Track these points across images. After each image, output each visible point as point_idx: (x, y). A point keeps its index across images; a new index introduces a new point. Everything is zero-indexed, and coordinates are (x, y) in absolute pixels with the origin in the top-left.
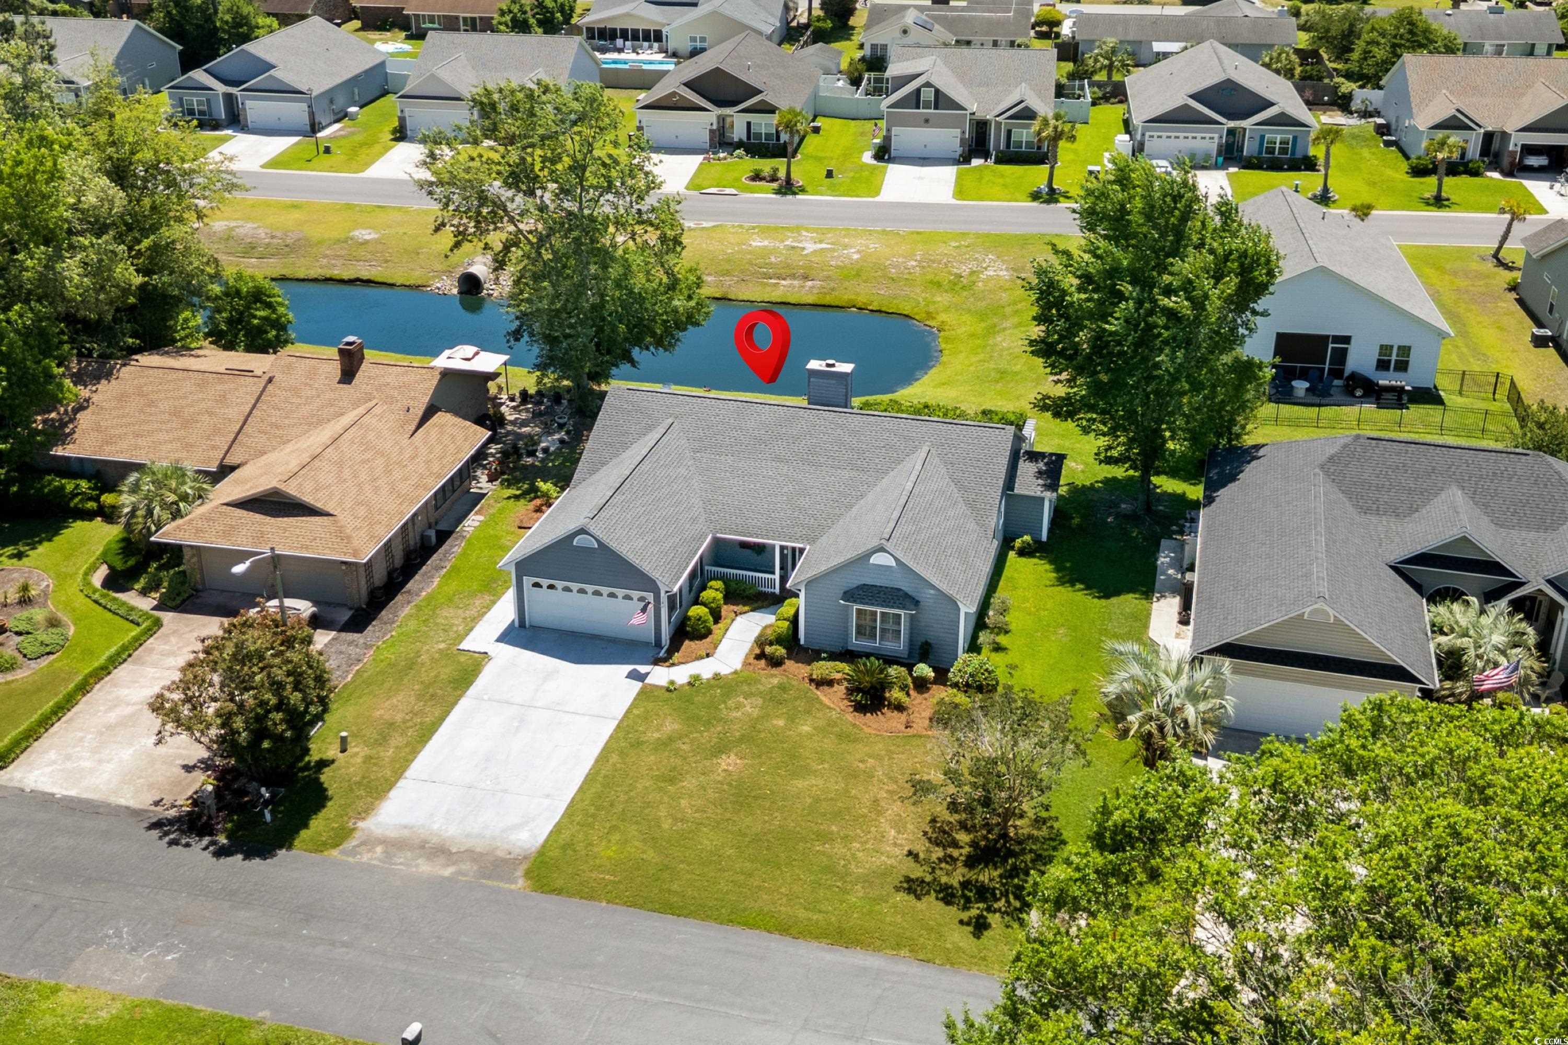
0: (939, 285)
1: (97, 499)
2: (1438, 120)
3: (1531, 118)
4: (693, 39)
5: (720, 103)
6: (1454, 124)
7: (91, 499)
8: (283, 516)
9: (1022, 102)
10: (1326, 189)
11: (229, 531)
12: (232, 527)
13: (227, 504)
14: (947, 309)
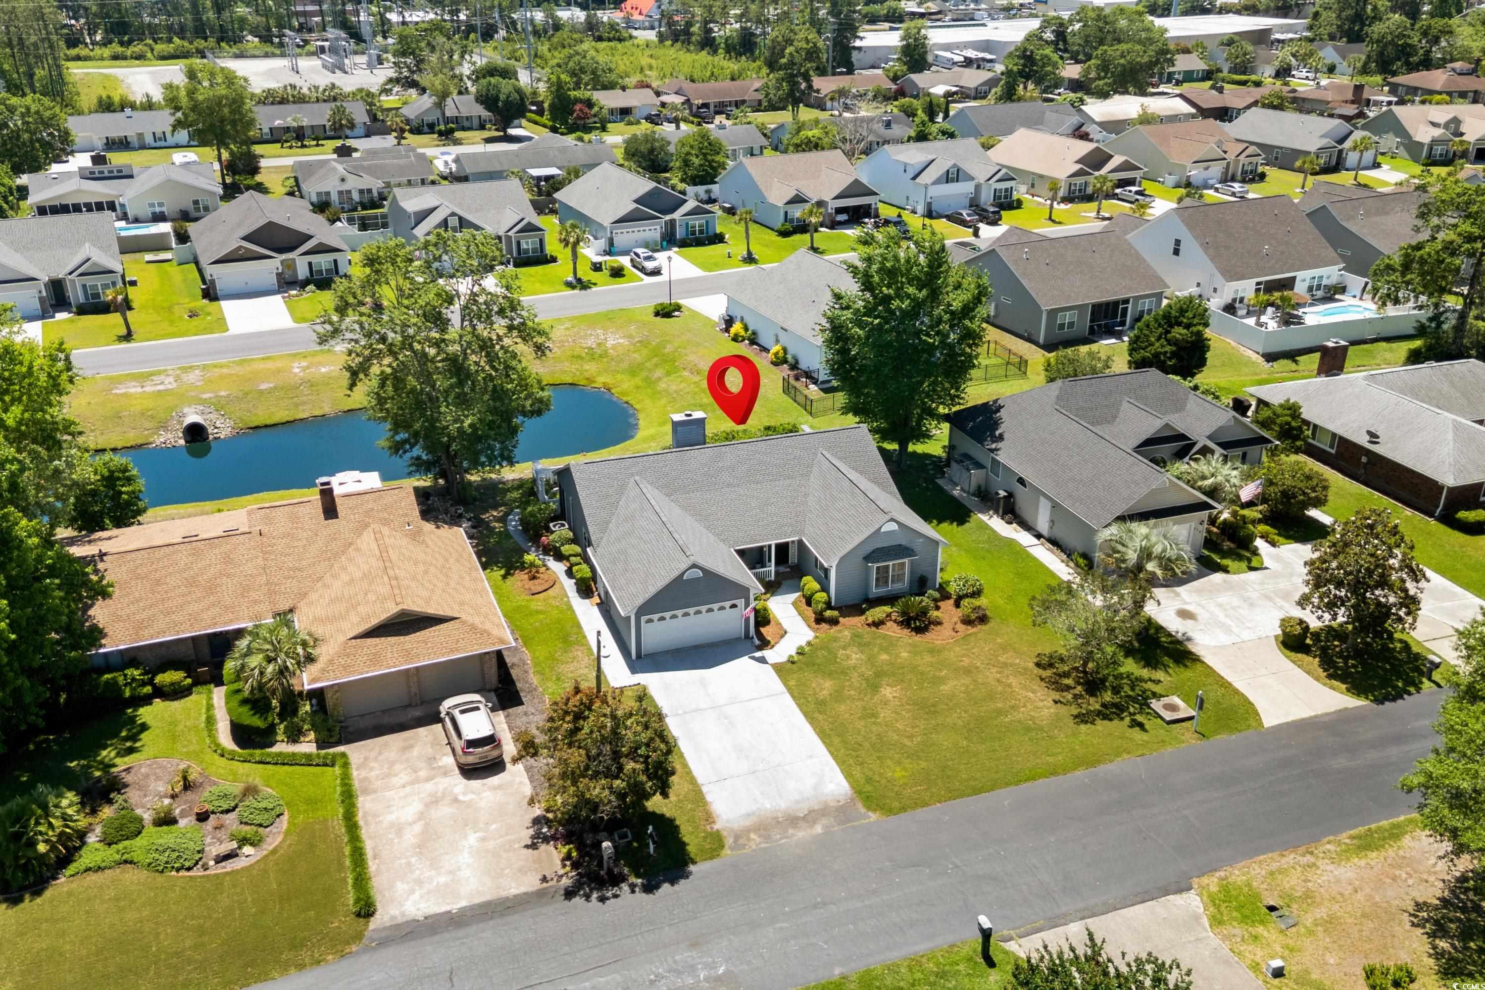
0: (579, 357)
1: (151, 682)
2: (788, 198)
3: (836, 192)
4: (152, 205)
5: (280, 251)
6: (798, 200)
7: (144, 684)
8: (414, 632)
9: (522, 219)
10: (749, 253)
11: (375, 660)
12: (375, 654)
13: (355, 638)
14: (599, 373)
